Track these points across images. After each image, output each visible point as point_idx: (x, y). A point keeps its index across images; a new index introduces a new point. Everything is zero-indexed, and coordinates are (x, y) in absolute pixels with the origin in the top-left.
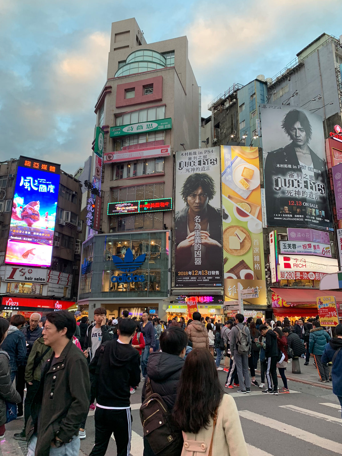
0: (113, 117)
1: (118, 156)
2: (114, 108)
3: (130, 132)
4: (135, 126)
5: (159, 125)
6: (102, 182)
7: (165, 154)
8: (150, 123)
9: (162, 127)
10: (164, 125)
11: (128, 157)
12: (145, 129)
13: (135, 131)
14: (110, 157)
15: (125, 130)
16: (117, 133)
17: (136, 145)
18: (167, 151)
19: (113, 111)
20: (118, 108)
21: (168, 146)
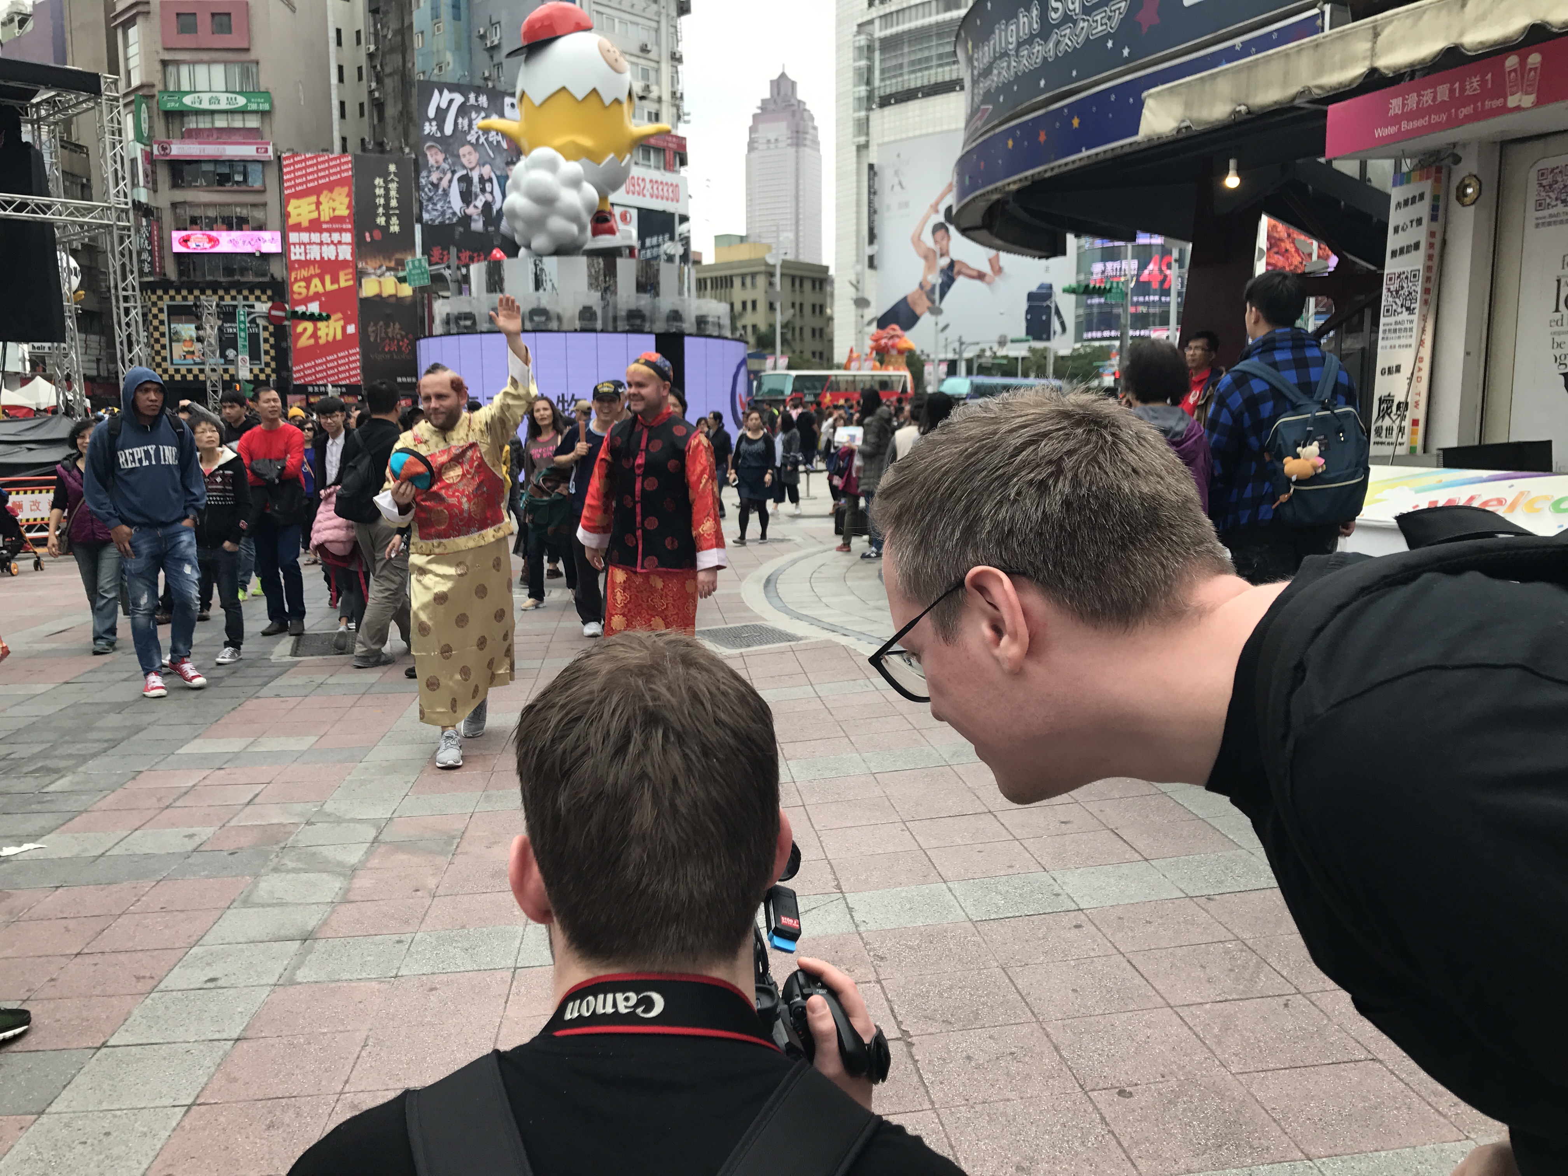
0: (159, 67)
1: (179, 149)
2: (159, 47)
3: (197, 106)
4: (206, 97)
5: (249, 101)
6: (155, 191)
7: (263, 157)
8: (233, 96)
9: (254, 107)
10: (258, 103)
11: (198, 153)
12: (223, 106)
13: (206, 106)
14: (164, 149)
15: (187, 100)
16: (171, 105)
17: (209, 130)
18: (266, 151)
19: (158, 53)
20: (167, 49)
21: (268, 144)
